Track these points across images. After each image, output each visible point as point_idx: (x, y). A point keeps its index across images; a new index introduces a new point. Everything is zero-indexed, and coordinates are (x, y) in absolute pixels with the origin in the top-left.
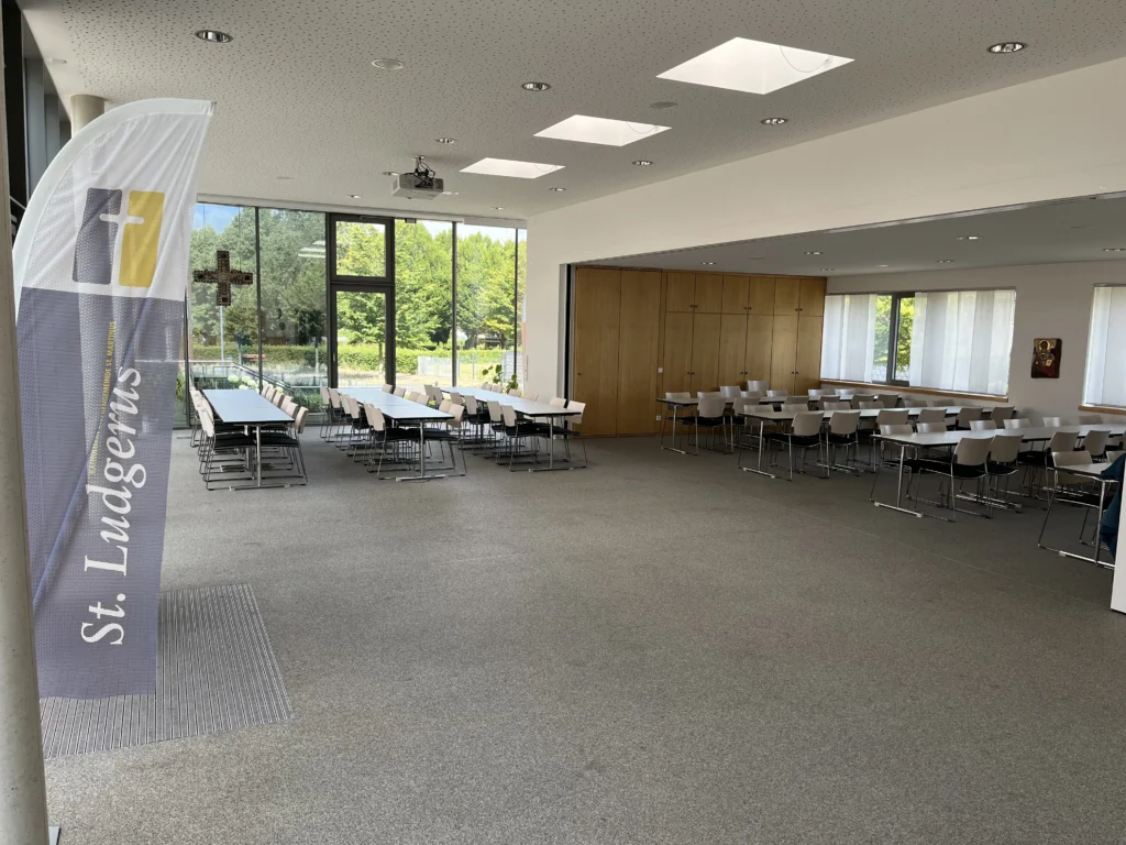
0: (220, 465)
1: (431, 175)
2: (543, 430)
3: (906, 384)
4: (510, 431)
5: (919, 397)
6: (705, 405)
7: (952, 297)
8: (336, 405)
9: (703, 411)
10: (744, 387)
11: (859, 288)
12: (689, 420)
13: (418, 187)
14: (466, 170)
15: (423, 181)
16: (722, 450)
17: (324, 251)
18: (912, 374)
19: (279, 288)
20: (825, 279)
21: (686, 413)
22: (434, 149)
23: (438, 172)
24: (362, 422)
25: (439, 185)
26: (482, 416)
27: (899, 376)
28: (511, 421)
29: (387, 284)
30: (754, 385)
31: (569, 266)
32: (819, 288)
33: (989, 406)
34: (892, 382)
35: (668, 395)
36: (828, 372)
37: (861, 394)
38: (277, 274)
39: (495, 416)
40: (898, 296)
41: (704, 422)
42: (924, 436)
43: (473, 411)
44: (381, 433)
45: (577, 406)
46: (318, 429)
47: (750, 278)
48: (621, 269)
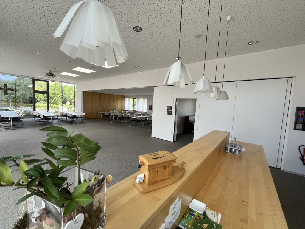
0: (2, 126)
1: (53, 74)
2: (77, 118)
3: (135, 110)
4: (71, 118)
5: (136, 112)
6: (106, 113)
7: (140, 99)
8: (34, 114)
9: (106, 114)
10: (113, 111)
11: (129, 97)
12: (104, 116)
13: (50, 75)
14: (61, 74)
15: (51, 75)
16: (109, 120)
17: (32, 86)
18: (136, 109)
19: (27, 93)
20: (125, 96)
21: (103, 115)
22: (53, 69)
23: (54, 73)
24: (39, 117)
25: (55, 76)
26: (66, 116)
27: (135, 109)
28: (71, 116)
29: (47, 92)
30: (115, 111)
31: (83, 91)
32: (124, 97)
33: (144, 113)
34: (134, 110)
35: (101, 112)
36: (125, 109)
37: (129, 112)
38: (26, 90)
39: (68, 115)
40: (134, 99)
41: (106, 116)
42: (135, 117)
43: (64, 115)
44: (43, 119)
45: (84, 114)
46: (30, 119)
47: (114, 95)
48: (93, 92)
